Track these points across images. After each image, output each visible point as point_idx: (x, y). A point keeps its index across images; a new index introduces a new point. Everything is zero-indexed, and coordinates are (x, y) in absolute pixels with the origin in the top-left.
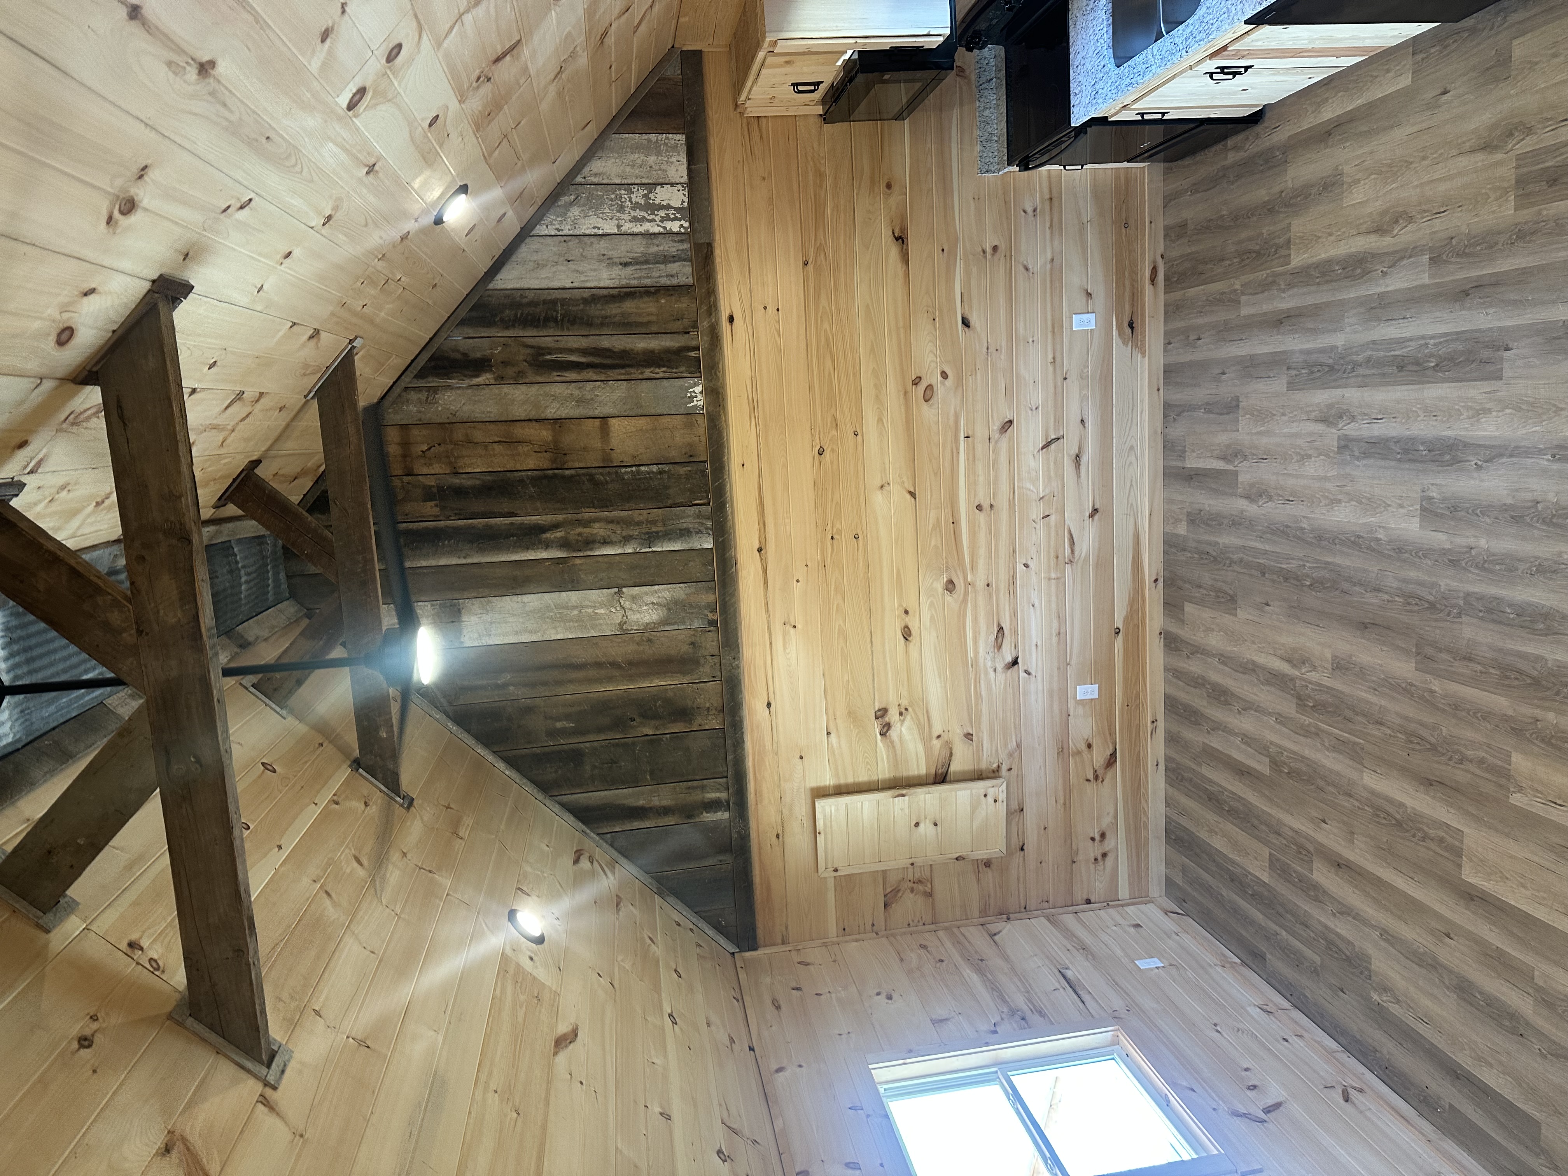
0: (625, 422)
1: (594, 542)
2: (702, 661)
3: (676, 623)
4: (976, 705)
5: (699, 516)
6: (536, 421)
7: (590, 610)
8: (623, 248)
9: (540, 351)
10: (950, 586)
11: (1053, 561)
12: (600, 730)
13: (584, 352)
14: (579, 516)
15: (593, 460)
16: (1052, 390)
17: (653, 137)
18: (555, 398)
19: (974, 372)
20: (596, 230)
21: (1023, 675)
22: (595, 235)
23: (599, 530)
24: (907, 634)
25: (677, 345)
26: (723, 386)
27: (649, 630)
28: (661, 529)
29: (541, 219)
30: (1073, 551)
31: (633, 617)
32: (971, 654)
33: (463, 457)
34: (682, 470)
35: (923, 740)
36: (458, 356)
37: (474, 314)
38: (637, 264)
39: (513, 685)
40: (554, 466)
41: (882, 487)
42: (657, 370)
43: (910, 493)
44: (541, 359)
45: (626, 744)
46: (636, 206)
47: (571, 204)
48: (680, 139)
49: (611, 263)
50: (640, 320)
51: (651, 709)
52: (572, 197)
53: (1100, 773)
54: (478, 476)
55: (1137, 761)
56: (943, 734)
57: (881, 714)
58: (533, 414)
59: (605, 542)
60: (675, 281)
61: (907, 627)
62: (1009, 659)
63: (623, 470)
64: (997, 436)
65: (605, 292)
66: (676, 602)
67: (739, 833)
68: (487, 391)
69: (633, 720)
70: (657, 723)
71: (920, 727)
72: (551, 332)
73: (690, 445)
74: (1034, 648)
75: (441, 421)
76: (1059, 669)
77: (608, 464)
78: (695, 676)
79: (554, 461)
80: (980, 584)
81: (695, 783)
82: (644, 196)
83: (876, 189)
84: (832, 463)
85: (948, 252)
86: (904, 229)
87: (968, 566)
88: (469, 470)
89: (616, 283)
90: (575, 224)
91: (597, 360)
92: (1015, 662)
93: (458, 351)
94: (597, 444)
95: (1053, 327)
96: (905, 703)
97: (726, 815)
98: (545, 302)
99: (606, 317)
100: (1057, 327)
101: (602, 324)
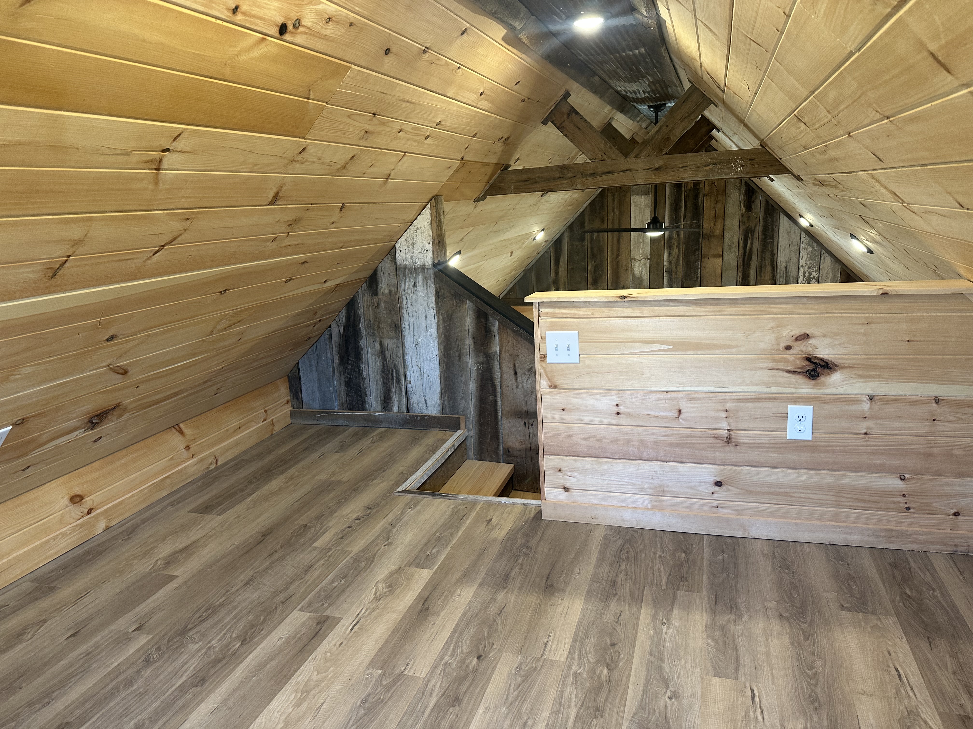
0: (720, 264)
1: (670, 250)
3: (633, 280)
6: (723, 229)
7: (641, 246)
8: (793, 267)
9: (753, 232)
12: (592, 249)
13: (751, 249)
14: (681, 244)
15: (705, 250)
18: (733, 236)
20: (801, 257)
22: (799, 257)
23: (675, 251)
28: (673, 276)
31: (637, 264)
33: (711, 199)
36: (753, 199)
37: (770, 207)
39: (614, 215)
40: (703, 235)
42: (741, 278)
44: (749, 232)
45: (585, 259)
46: (809, 273)
47: (813, 248)
49: (787, 262)
50: (763, 271)
51: (599, 269)
52: (816, 248)
54: (702, 204)
58: (726, 227)
59: (670, 254)
63: (699, 262)
65: (775, 259)
66: (642, 281)
68: (738, 209)
69: (595, 262)
70: (594, 271)
72: (760, 236)
75: (727, 190)
77: (702, 256)
79: (706, 235)
81: (567, 285)
82: (814, 277)
88: (705, 201)
89: (779, 264)
90: (805, 249)
91: (747, 254)
93: (755, 199)
94: (711, 253)
98: (773, 235)
99: (765, 259)
101: (762, 257)
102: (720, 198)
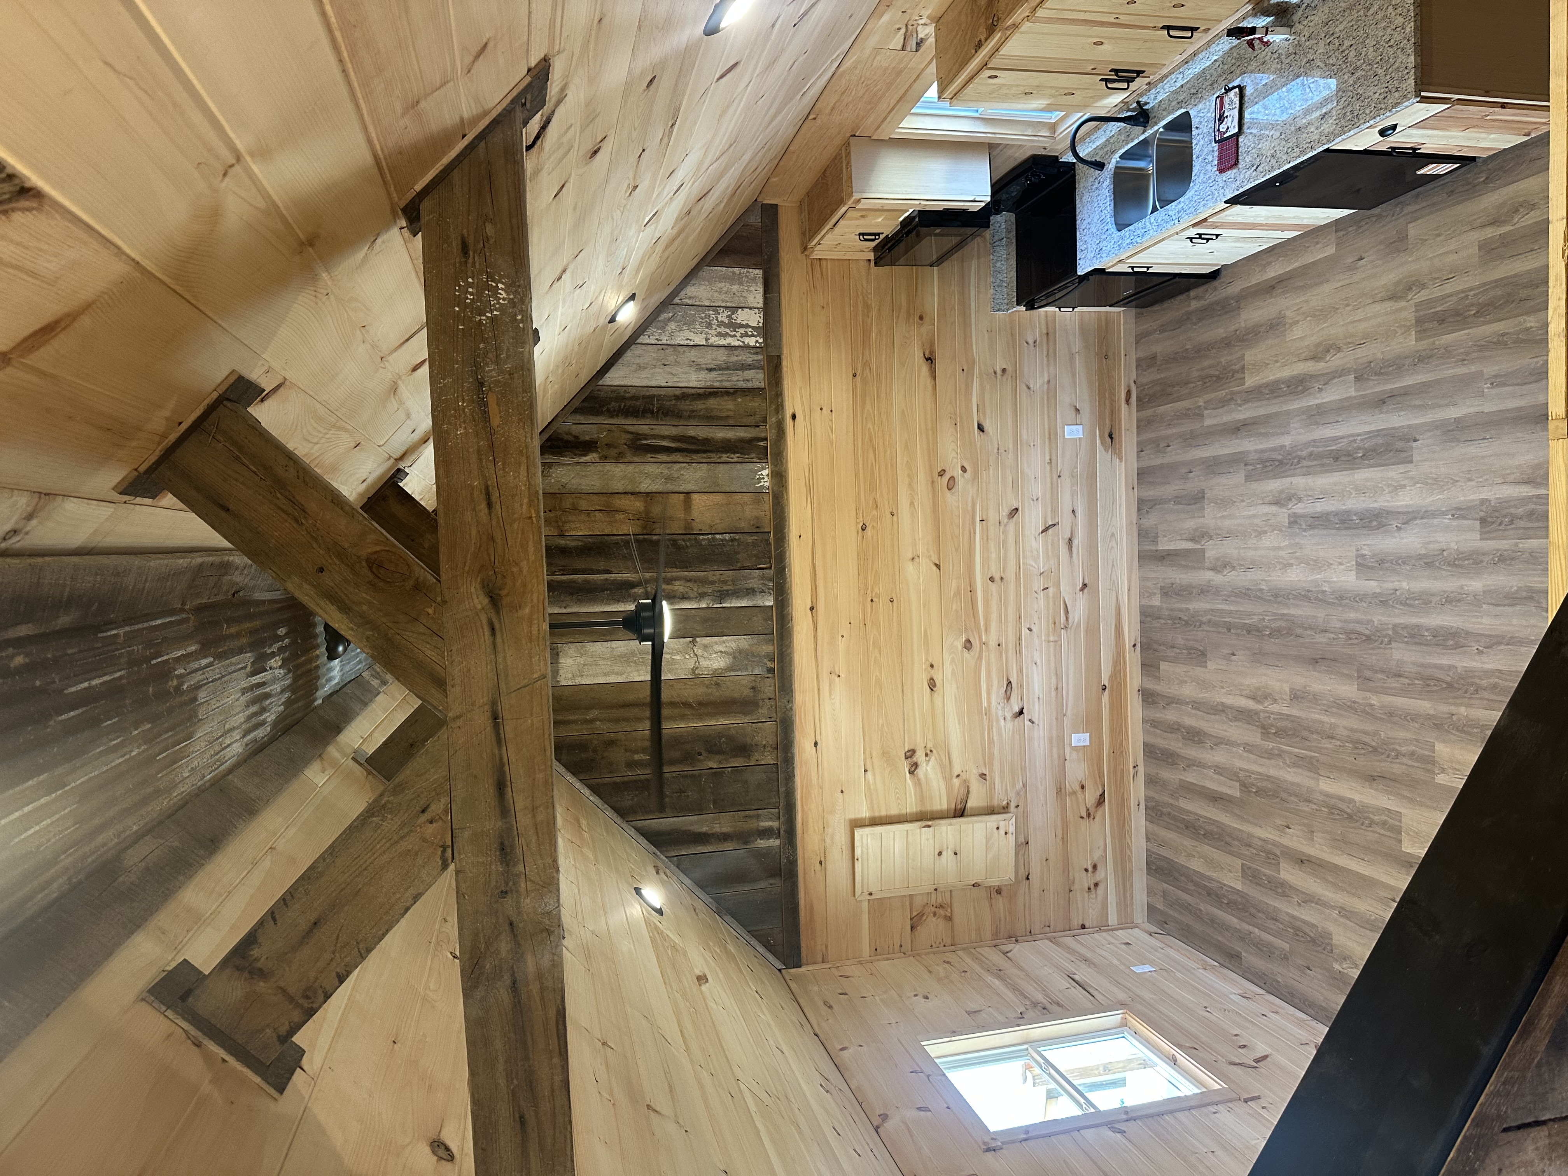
0: (705, 497)
1: (674, 597)
2: (761, 703)
3: (740, 670)
4: (989, 748)
5: (763, 578)
6: (632, 494)
8: (709, 356)
9: (638, 436)
10: (968, 645)
11: (1051, 626)
12: (672, 762)
13: (674, 439)
14: (664, 575)
15: (676, 527)
16: (1049, 485)
17: (737, 270)
18: (648, 475)
19: (987, 469)
20: (688, 342)
21: (1027, 723)
22: (687, 346)
23: (679, 587)
24: (932, 685)
25: (750, 436)
26: (786, 471)
27: (717, 674)
28: (729, 588)
29: (645, 331)
30: (1067, 619)
31: (704, 663)
32: (985, 704)
33: (569, 522)
34: (750, 539)
35: (944, 778)
36: (570, 438)
37: (586, 404)
38: (720, 370)
39: (600, 721)
40: (645, 532)
41: (913, 559)
42: (732, 456)
43: (936, 564)
44: (638, 443)
45: (693, 776)
46: (721, 324)
47: (669, 320)
48: (759, 273)
49: (699, 368)
50: (721, 414)
51: (716, 745)
52: (671, 315)
53: (1092, 811)
54: (580, 538)
55: (1122, 802)
56: (961, 774)
57: (910, 754)
58: (629, 488)
59: (684, 598)
60: (750, 385)
61: (932, 679)
62: (1016, 709)
63: (701, 537)
64: (1006, 520)
65: (693, 391)
66: (740, 651)
67: (788, 858)
68: (592, 468)
69: (700, 754)
70: (721, 757)
71: (942, 766)
72: (647, 422)
73: (757, 518)
74: (1036, 700)
75: (553, 491)
76: (1057, 719)
77: (689, 532)
78: (755, 717)
79: (645, 528)
80: (993, 643)
81: (752, 813)
82: (728, 316)
83: (911, 320)
84: (872, 537)
85: (967, 371)
86: (932, 352)
87: (983, 628)
88: (574, 533)
89: (702, 384)
90: (671, 335)
91: (684, 446)
92: (1021, 712)
93: (571, 434)
94: (681, 514)
95: (1050, 434)
96: (930, 745)
97: (777, 842)
98: (644, 397)
99: (693, 411)
100: (1052, 436)
101: (690, 417)
102: (567, 503)
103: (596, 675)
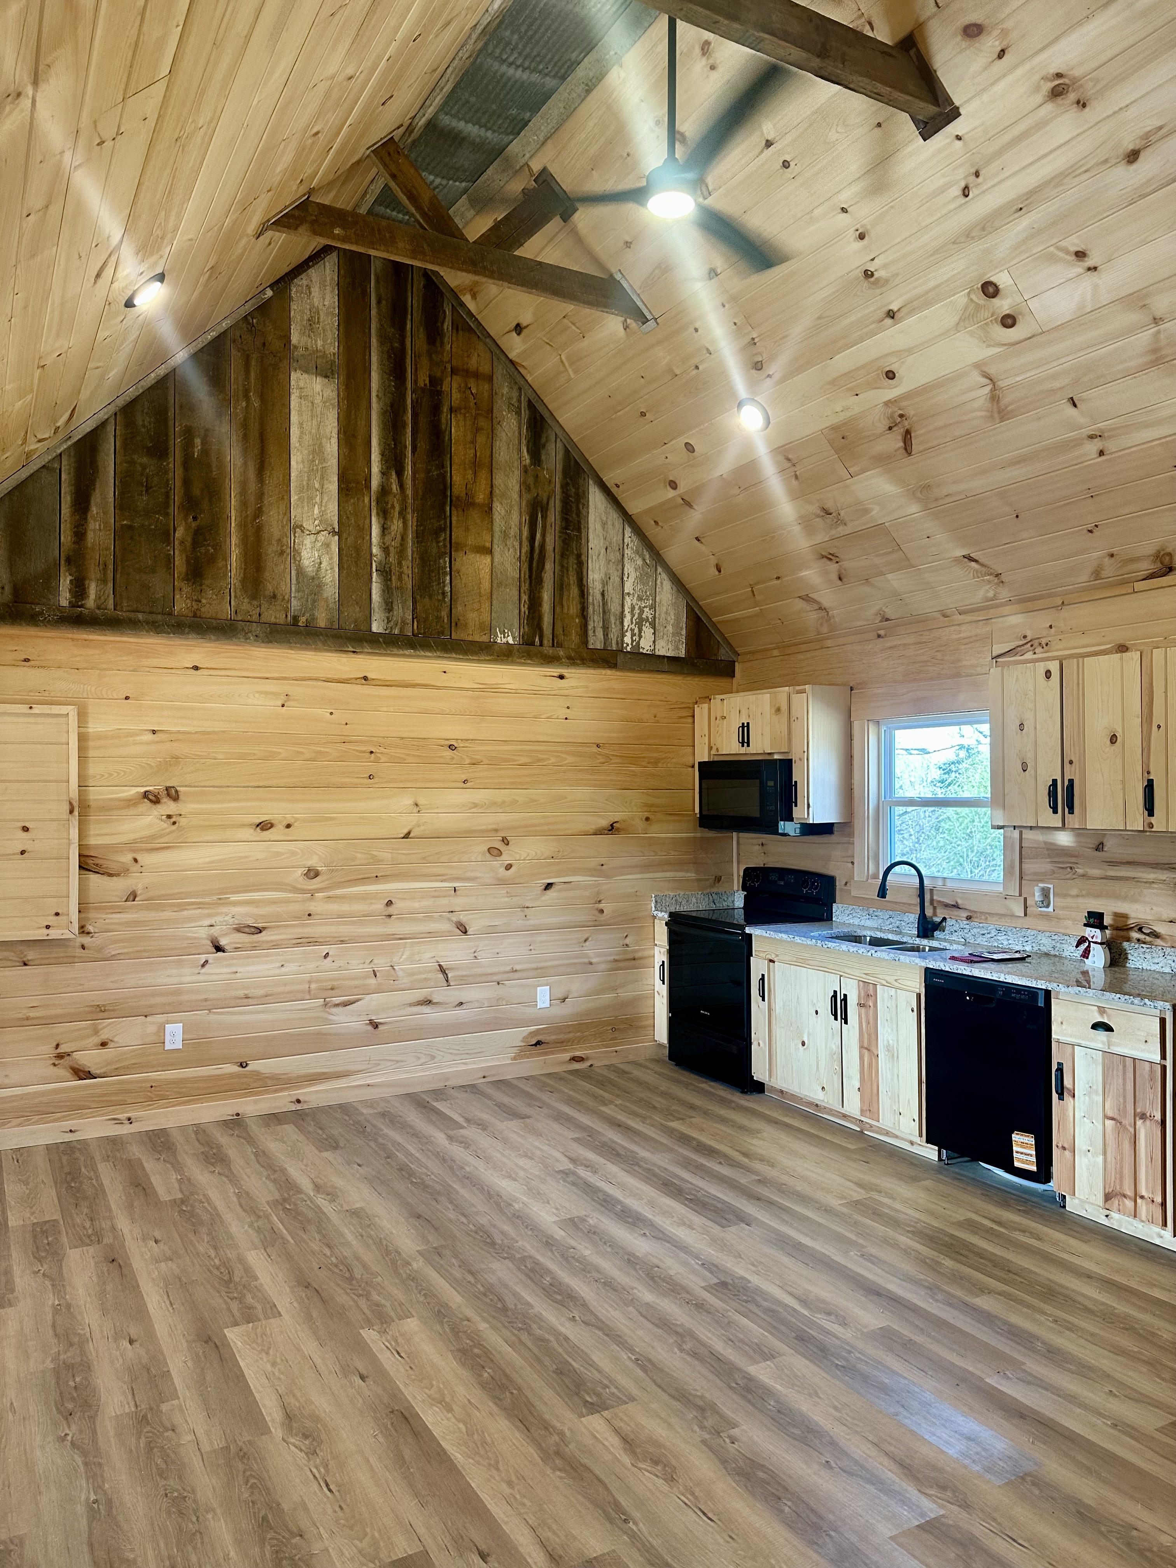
0: (488, 570)
1: (385, 518)
2: (255, 603)
3: (298, 582)
4: (172, 905)
5: (404, 622)
6: (491, 492)
7: (318, 499)
8: (614, 594)
9: (545, 510)
10: (312, 874)
11: (328, 984)
12: (187, 482)
13: (543, 546)
14: (409, 510)
15: (458, 533)
16: (490, 971)
17: (684, 632)
18: (508, 513)
19: (509, 895)
20: (626, 575)
21: (203, 958)
22: (623, 573)
23: (396, 525)
24: (264, 826)
25: (545, 627)
26: (511, 662)
27: (295, 555)
28: (394, 582)
29: (635, 532)
30: (337, 1005)
31: (308, 541)
32: (234, 898)
33: (465, 420)
34: (444, 614)
35: (134, 842)
36: (543, 440)
37: (572, 463)
38: (603, 604)
39: (247, 407)
40: (454, 499)
41: (417, 805)
42: (526, 606)
43: (409, 833)
44: (539, 509)
46: (641, 610)
47: (644, 560)
48: (682, 654)
49: (605, 583)
50: (565, 597)
51: (205, 540)
52: (648, 561)
53: (66, 1061)
54: (448, 428)
55: (76, 1107)
56: (138, 865)
57: (173, 794)
58: (497, 491)
59: (384, 529)
60: (590, 633)
61: (272, 826)
62: (223, 942)
63: (447, 559)
64: (454, 919)
65: (585, 573)
66: (320, 586)
67: (41, 613)
68: (516, 456)
69: (195, 518)
70: (188, 544)
71: (152, 838)
72: (558, 522)
73: (466, 625)
74: (234, 970)
75: (494, 411)
76: (206, 1000)
77: (452, 547)
78: (239, 593)
79: (458, 498)
80: (313, 907)
81: (110, 573)
82: (647, 618)
83: (646, 809)
84: (441, 757)
85: (601, 869)
86: (619, 831)
87: (331, 893)
88: (454, 423)
89: (591, 584)
90: (631, 559)
91: (536, 556)
92: (219, 949)
93: (547, 441)
94: (471, 541)
95: (540, 968)
96: (183, 821)
97: (64, 603)
98: (579, 522)
99: (567, 571)
100: (540, 972)
101: (562, 566)
102: (483, 422)
103: (300, 413)
